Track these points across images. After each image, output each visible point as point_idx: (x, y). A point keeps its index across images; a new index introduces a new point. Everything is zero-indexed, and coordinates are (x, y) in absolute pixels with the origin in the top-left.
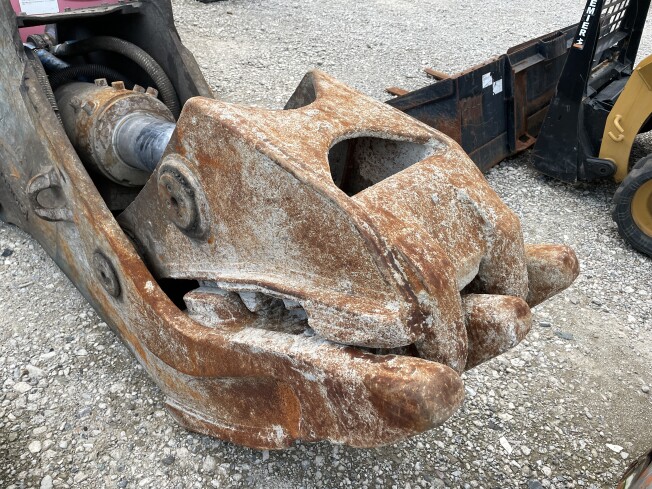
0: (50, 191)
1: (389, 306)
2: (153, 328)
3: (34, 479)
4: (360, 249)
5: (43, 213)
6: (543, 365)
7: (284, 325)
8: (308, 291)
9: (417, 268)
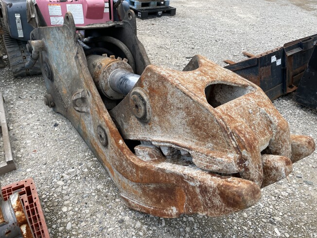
0: (80, 100)
1: (229, 155)
2: (121, 161)
3: (64, 223)
4: (217, 130)
5: (77, 109)
6: (297, 196)
7: (179, 162)
8: (193, 147)
9: (242, 140)
